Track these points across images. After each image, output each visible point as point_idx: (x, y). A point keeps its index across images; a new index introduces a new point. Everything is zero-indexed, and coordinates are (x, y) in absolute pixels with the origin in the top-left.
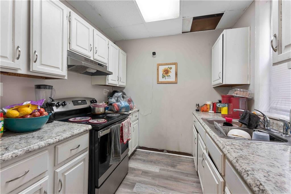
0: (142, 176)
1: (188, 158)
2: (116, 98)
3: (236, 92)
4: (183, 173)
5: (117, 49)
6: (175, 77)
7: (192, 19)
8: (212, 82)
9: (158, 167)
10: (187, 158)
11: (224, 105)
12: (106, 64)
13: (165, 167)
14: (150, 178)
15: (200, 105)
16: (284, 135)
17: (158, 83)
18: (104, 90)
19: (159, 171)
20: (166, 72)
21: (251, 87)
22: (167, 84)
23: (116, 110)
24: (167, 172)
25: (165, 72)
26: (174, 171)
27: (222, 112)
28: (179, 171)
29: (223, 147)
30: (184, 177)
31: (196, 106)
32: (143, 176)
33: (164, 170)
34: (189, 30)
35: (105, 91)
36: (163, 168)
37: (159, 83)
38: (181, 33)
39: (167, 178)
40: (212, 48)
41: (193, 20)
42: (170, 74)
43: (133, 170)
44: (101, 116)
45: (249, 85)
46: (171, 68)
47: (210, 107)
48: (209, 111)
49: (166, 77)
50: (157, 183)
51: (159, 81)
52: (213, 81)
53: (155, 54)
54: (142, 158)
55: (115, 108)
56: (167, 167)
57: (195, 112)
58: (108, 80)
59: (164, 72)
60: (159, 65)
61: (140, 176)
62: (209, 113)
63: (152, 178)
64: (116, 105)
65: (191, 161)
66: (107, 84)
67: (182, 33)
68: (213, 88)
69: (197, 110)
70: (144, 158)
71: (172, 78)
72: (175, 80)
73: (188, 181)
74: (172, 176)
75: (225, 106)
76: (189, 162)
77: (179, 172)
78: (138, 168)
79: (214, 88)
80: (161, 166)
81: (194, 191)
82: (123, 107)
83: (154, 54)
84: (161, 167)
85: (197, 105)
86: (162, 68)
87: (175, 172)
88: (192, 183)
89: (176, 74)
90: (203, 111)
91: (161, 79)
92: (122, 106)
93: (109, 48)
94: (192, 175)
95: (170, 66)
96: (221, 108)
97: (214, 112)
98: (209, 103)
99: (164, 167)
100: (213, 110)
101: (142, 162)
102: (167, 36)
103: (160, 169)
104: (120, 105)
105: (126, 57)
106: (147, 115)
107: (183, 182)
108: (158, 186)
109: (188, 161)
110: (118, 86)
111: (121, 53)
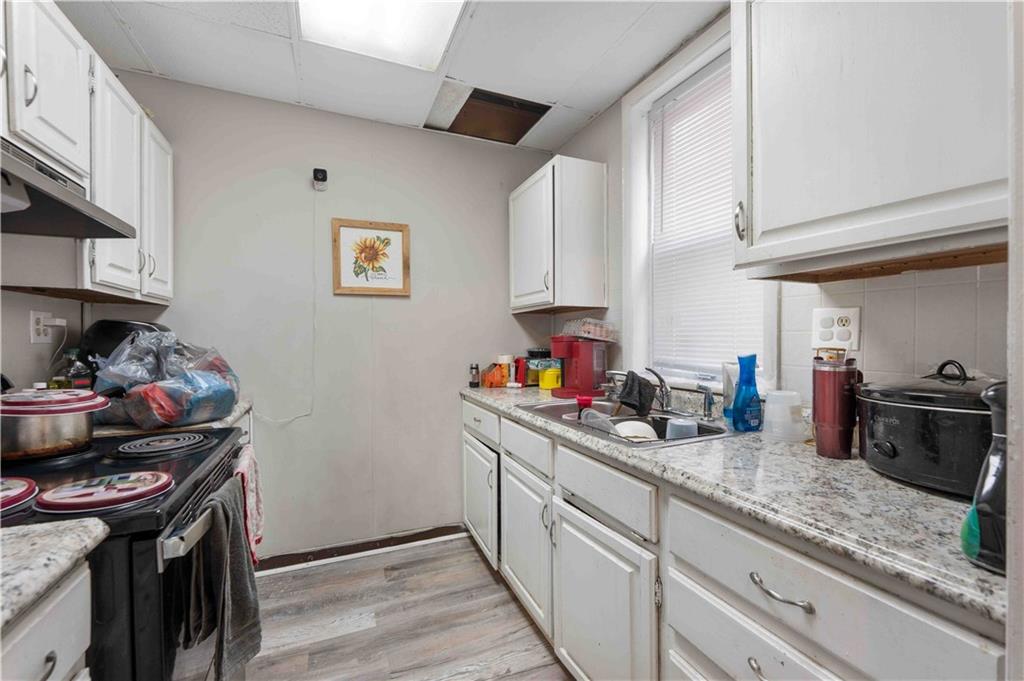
0: (315, 672)
1: (451, 541)
2: (150, 359)
3: (587, 328)
4: (456, 593)
5: (133, 113)
6: (404, 273)
7: (470, 92)
8: (513, 299)
9: (363, 609)
10: (445, 542)
11: (548, 364)
12: (80, 176)
13: (389, 597)
14: (354, 662)
15: (480, 370)
16: (706, 419)
17: (335, 295)
18: (33, 316)
19: (377, 622)
20: (370, 254)
21: (610, 316)
22: (375, 300)
23: (159, 417)
24: (404, 613)
25: (363, 255)
26: (426, 601)
27: (541, 383)
28: (438, 592)
29: (663, 469)
30: (462, 604)
31: (471, 373)
32: (320, 671)
33: (392, 610)
34: (448, 125)
35: (38, 322)
36: (385, 605)
37: (340, 292)
38: (421, 127)
39: (413, 632)
40: (511, 198)
41: (471, 96)
42: (382, 262)
43: (261, 668)
44: (63, 461)
45: (606, 309)
46: (387, 242)
47: (509, 370)
48: (508, 385)
49: (370, 273)
50: (387, 665)
51: (343, 285)
52: (516, 297)
53: (324, 179)
54: (283, 602)
55: (154, 406)
56: (397, 597)
57: (469, 392)
58: (93, 263)
59: (361, 253)
60: (339, 224)
61: (305, 675)
62: (508, 391)
63: (360, 660)
64: (158, 396)
65: (462, 548)
66: (88, 286)
67: (426, 126)
68: (512, 317)
69: (474, 385)
70: (295, 601)
71: (393, 280)
72: (400, 286)
73: (478, 611)
74: (427, 618)
75: (550, 367)
76: (456, 551)
77: (441, 596)
78: (282, 649)
79: (516, 315)
80: (374, 602)
81: (507, 632)
82: (203, 398)
83: (320, 175)
84: (376, 606)
85: (472, 368)
86: (351, 239)
87: (432, 599)
88: (491, 613)
89: (406, 266)
90: (491, 386)
91: (349, 280)
92: (200, 396)
93: (92, 92)
94: (483, 587)
95: (383, 234)
96: (538, 371)
97: (520, 385)
98: (505, 360)
99: (387, 600)
100: (516, 379)
101: (293, 617)
102: (372, 121)
103: (377, 615)
104: (188, 390)
105: (169, 159)
106: (290, 422)
107: (466, 620)
108: (393, 676)
109: (452, 550)
110: (138, 297)
111: (152, 135)
